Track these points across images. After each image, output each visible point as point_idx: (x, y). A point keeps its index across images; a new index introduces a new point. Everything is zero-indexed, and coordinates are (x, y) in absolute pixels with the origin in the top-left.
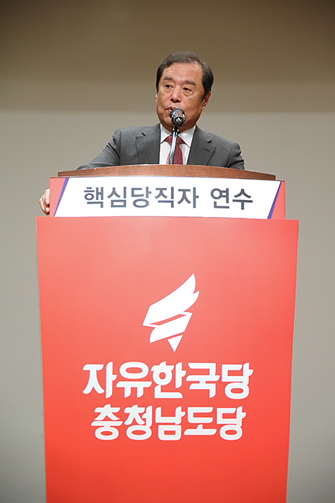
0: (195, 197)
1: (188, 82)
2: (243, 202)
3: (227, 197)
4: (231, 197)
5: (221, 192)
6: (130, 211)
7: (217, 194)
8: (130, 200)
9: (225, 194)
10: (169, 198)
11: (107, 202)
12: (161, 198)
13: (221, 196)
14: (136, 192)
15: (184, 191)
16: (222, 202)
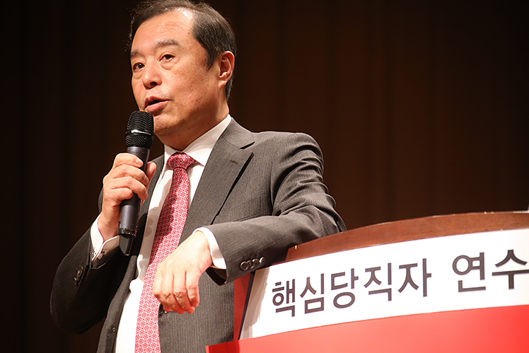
0: (426, 276)
1: (163, 45)
2: (511, 275)
3: (482, 268)
4: (490, 267)
5: (470, 260)
6: (330, 316)
7: (463, 265)
8: (329, 295)
9: (477, 263)
10: (385, 286)
11: (299, 304)
12: (374, 286)
13: (471, 268)
14: (338, 281)
15: (408, 267)
16: (472, 279)
